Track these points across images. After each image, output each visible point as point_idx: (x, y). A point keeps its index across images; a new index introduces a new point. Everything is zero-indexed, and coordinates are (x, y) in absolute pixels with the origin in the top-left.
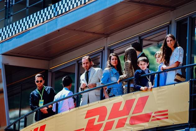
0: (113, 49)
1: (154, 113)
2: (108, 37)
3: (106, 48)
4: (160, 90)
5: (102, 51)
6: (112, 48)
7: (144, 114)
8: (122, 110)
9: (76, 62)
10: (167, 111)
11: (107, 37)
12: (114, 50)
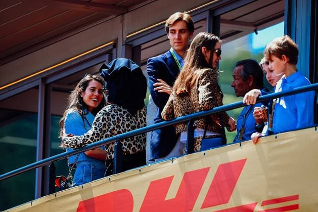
0: (139, 46)
1: (262, 205)
2: (126, 15)
3: (120, 44)
4: (277, 143)
5: (111, 50)
6: (136, 43)
7: (234, 206)
8: (174, 197)
9: (40, 80)
10: (296, 197)
11: (123, 14)
12: (143, 47)
